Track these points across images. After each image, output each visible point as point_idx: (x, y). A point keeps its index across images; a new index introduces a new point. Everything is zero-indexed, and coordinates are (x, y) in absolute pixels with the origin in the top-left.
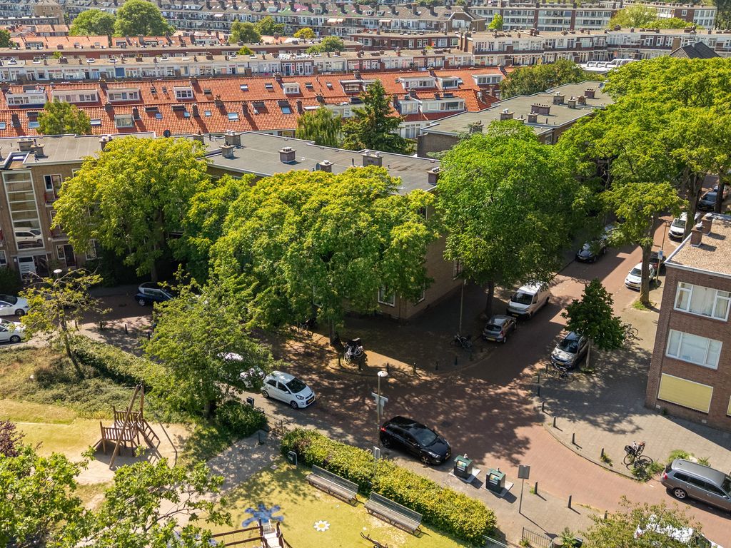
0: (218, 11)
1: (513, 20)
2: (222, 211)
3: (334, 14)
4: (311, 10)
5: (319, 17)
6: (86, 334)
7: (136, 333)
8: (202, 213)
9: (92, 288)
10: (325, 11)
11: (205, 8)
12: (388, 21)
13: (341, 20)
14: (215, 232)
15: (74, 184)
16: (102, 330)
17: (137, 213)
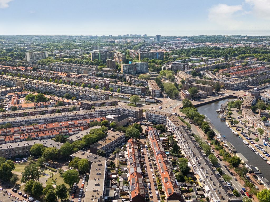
0: (58, 89)
1: (124, 88)
2: (43, 151)
3: (81, 93)
4: (76, 91)
5: (78, 93)
6: (33, 161)
7: (36, 161)
8: (42, 151)
9: (33, 157)
10: (79, 92)
11: (55, 88)
12: (91, 95)
13: (82, 94)
14: (43, 152)
15: (32, 148)
16: (34, 160)
17: (37, 150)
